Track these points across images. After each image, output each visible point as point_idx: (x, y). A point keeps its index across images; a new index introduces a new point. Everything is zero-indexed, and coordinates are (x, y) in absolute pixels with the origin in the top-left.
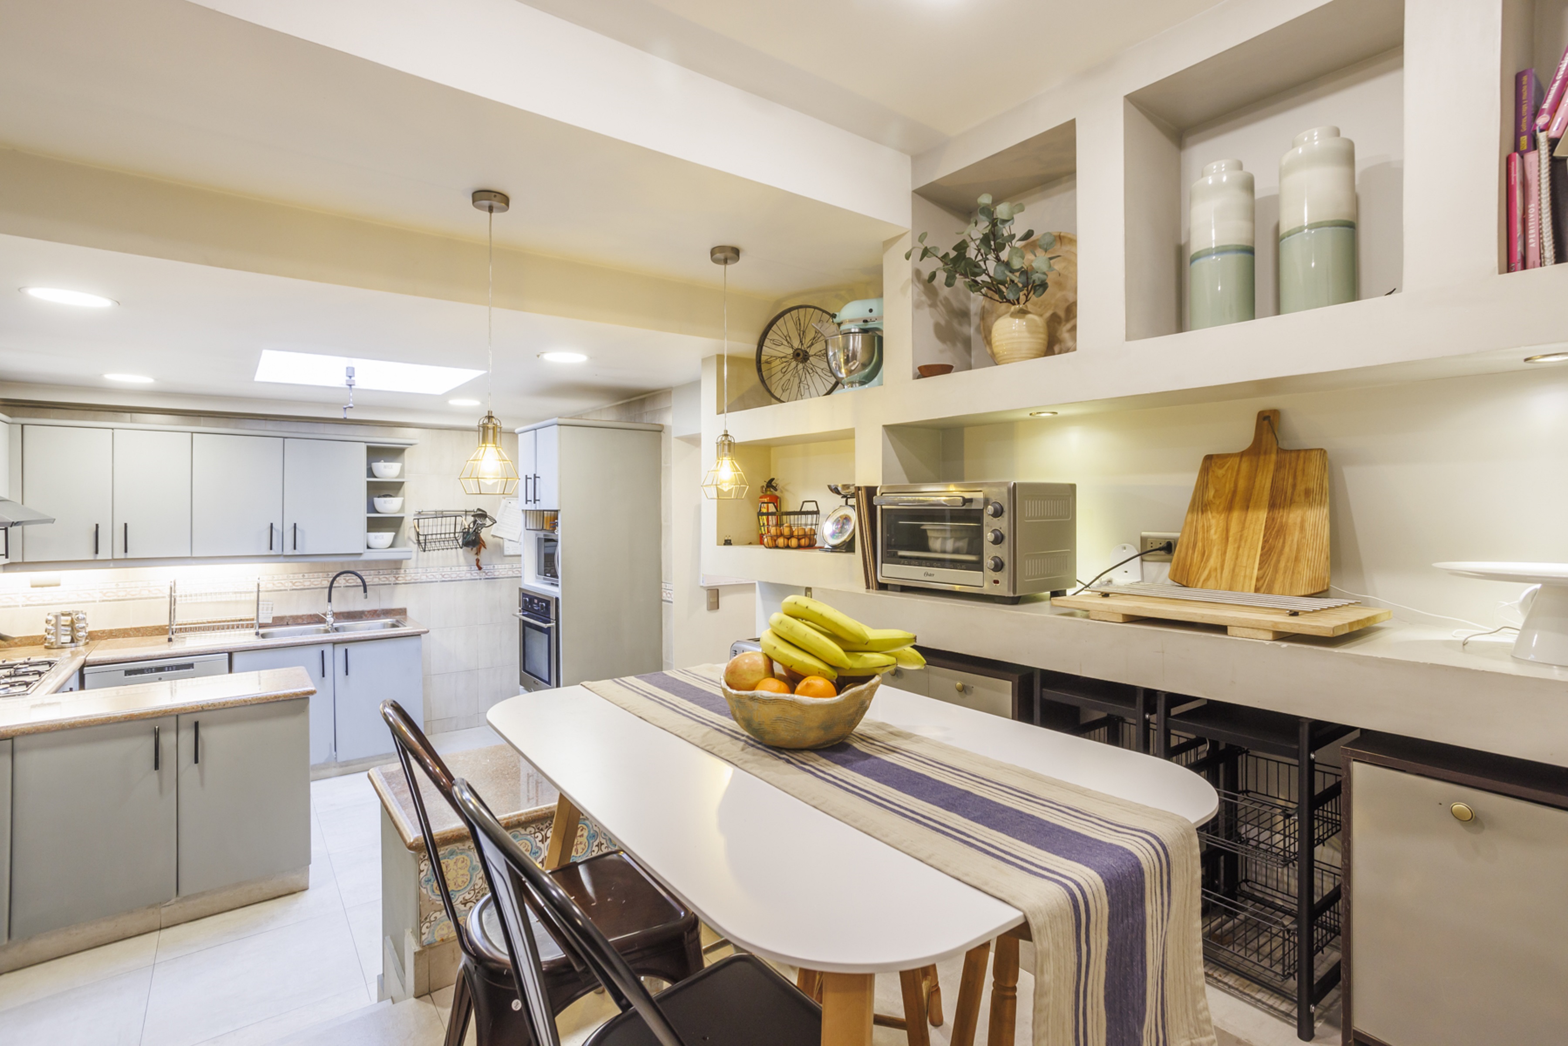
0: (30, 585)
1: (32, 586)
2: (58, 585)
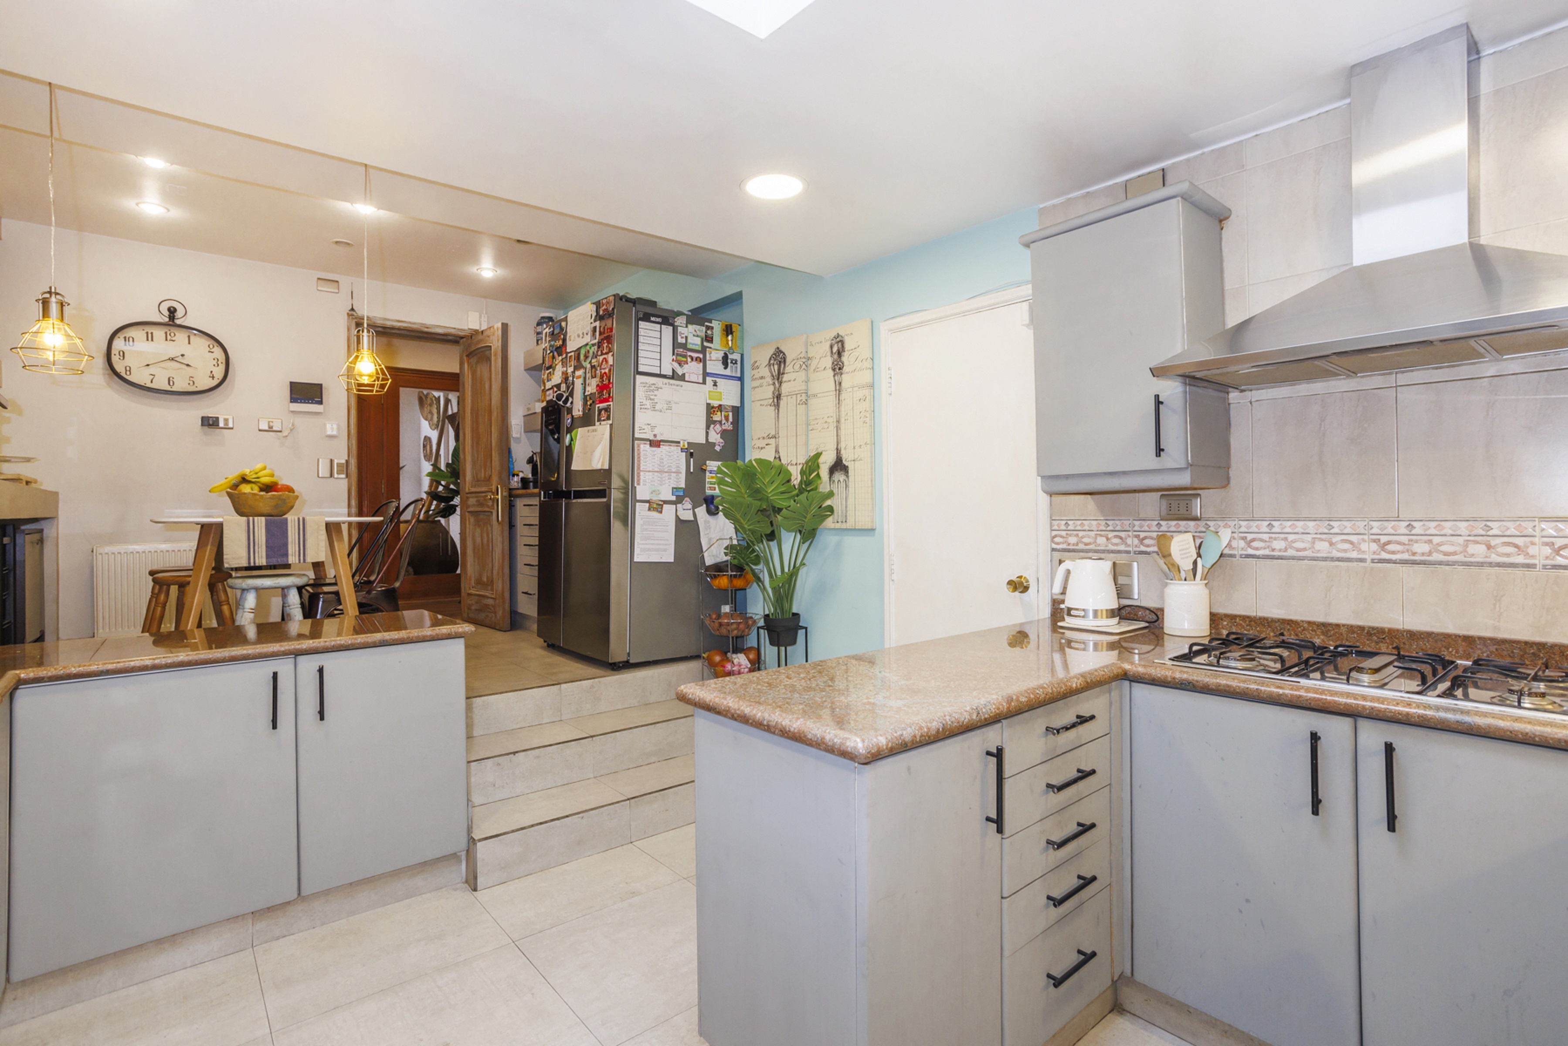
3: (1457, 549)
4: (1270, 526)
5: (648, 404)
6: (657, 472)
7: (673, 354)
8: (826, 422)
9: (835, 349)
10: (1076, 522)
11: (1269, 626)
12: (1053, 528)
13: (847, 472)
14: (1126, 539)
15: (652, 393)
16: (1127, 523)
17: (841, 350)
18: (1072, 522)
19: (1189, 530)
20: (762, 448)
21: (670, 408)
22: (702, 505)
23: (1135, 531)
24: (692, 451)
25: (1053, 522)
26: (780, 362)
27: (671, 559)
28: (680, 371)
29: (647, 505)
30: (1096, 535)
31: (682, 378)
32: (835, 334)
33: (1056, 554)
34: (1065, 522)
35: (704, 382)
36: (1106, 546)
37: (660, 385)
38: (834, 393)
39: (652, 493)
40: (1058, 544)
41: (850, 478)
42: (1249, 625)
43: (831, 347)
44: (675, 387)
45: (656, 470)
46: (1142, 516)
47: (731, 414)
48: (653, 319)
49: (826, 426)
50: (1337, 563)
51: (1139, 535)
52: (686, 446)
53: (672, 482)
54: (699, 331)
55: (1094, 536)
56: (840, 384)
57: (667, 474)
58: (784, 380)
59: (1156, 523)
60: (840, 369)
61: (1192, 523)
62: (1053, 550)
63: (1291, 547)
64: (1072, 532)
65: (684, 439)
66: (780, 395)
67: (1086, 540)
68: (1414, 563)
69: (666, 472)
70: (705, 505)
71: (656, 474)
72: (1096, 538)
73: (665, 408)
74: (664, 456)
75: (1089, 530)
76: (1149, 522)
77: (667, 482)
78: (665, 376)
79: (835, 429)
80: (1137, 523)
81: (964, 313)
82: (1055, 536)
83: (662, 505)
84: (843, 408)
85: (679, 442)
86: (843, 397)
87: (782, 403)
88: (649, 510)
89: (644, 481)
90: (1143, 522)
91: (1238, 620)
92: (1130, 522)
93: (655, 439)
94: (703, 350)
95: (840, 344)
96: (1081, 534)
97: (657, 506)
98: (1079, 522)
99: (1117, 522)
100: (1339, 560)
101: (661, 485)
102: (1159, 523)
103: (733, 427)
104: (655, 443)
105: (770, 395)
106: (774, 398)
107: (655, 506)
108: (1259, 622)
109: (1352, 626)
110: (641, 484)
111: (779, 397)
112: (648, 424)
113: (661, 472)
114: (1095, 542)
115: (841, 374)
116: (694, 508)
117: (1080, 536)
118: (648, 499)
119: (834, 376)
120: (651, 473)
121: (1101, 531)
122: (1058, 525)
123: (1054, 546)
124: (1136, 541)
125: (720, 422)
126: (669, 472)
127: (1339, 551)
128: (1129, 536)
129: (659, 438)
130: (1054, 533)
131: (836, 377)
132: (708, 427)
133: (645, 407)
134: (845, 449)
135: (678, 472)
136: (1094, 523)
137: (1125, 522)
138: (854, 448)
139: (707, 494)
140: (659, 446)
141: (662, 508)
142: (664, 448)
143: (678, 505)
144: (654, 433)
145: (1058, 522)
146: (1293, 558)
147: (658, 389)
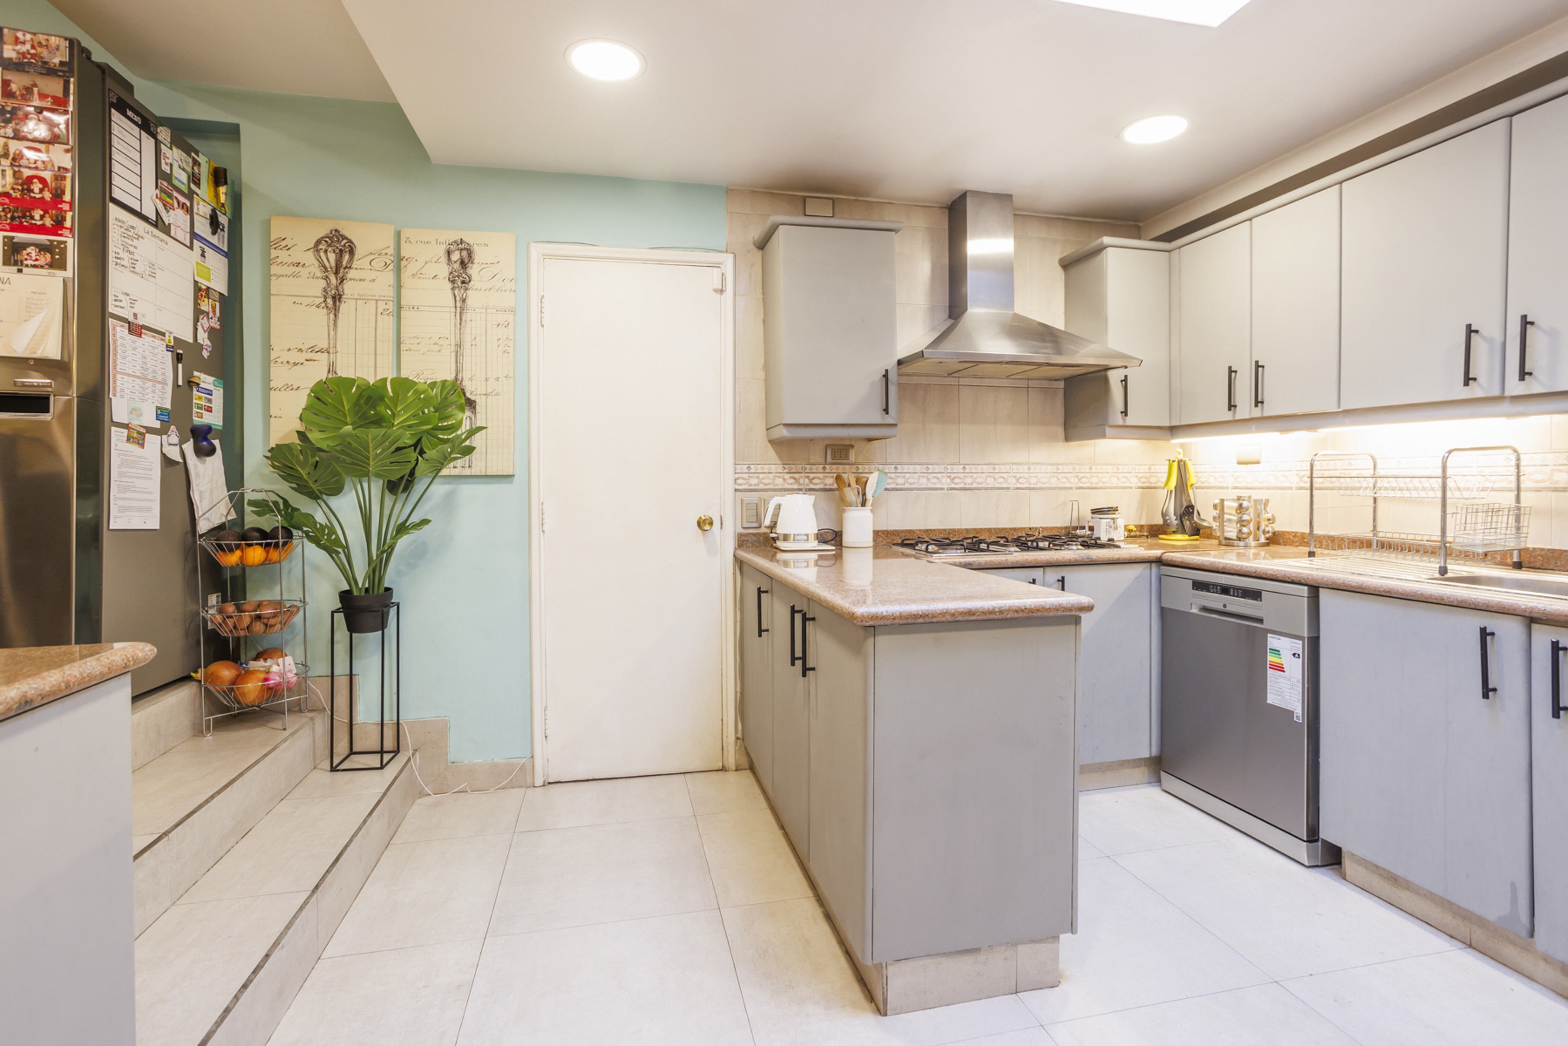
0: (1236, 462)
1: (1239, 463)
2: (1258, 463)
3: (982, 480)
4: (896, 468)
5: (126, 259)
6: (139, 377)
7: (157, 187)
8: (436, 344)
9: (456, 256)
10: (757, 466)
11: (899, 535)
12: (736, 471)
13: (474, 408)
14: (799, 479)
15: (129, 242)
16: (800, 466)
17: (466, 260)
18: (754, 466)
19: (845, 471)
20: (295, 364)
21: (153, 275)
22: (189, 440)
23: (806, 473)
24: (181, 352)
25: (736, 466)
26: (341, 251)
27: (154, 523)
28: (167, 218)
29: (126, 431)
30: (775, 476)
31: (166, 229)
32: (458, 238)
33: (738, 493)
34: (747, 466)
35: (191, 247)
36: (783, 486)
37: (141, 233)
38: (453, 309)
39: (131, 413)
40: (740, 485)
41: (478, 416)
42: (887, 536)
43: (449, 253)
44: (159, 242)
45: (138, 374)
46: (811, 461)
47: (218, 304)
48: (129, 113)
49: (436, 348)
50: (931, 491)
51: (809, 476)
52: (172, 344)
53: (157, 397)
54: (185, 161)
55: (772, 477)
56: (464, 301)
57: (151, 383)
58: (349, 276)
59: (822, 466)
60: (463, 282)
61: (847, 467)
62: (736, 490)
63: (907, 482)
64: (753, 475)
65: (171, 330)
66: (340, 296)
67: (766, 481)
68: (965, 489)
69: (150, 380)
70: (192, 440)
71: (137, 381)
72: (774, 479)
73: (147, 273)
74: (147, 353)
75: (769, 473)
76: (817, 466)
77: (150, 396)
78: (145, 219)
79: (454, 354)
80: (808, 466)
81: (645, 261)
82: (738, 478)
83: (143, 435)
84: (467, 330)
85: (163, 334)
86: (467, 316)
87: (343, 307)
88: (128, 440)
89: (122, 390)
90: (812, 466)
91: (880, 534)
92: (803, 466)
93: (135, 321)
94: (190, 195)
95: (464, 253)
96: (761, 476)
97: (138, 437)
98: (760, 466)
99: (793, 466)
100: (932, 489)
101: (143, 401)
102: (824, 467)
103: (220, 325)
104: (136, 330)
105: (319, 292)
106: (325, 298)
107: (135, 435)
108: (892, 533)
109: (941, 530)
110: (118, 394)
111: (337, 298)
112: (128, 295)
113: (144, 378)
114: (774, 482)
115: (466, 289)
116: (182, 442)
117: (761, 477)
118: (126, 422)
119: (453, 289)
120: (131, 379)
121: (779, 473)
122: (740, 469)
123: (737, 487)
124: (807, 481)
125: (208, 313)
126: (154, 381)
127: (932, 483)
128: (802, 477)
129: (140, 321)
130: (737, 476)
131: (456, 292)
132: (196, 320)
133: (123, 263)
134: (471, 379)
135: (164, 383)
136: (773, 466)
137: (799, 466)
138: (487, 380)
139: (195, 423)
140: (140, 335)
141: (144, 439)
142: (147, 339)
143: (163, 436)
144: (134, 310)
145: (741, 466)
146: (908, 489)
147: (139, 237)
